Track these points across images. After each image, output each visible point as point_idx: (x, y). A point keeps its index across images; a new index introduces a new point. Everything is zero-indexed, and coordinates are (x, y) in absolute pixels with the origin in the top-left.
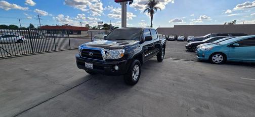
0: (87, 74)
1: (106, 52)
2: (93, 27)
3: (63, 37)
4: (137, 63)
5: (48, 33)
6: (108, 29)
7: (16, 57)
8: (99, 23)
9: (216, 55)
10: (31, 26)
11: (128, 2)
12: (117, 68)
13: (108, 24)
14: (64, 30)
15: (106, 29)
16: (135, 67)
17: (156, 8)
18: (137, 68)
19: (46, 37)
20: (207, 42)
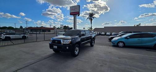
0: (54, 52)
1: (63, 41)
2: (57, 27)
3: (40, 34)
4: (77, 46)
5: (31, 31)
6: (66, 29)
7: (16, 44)
8: (61, 25)
9: (120, 43)
10: (21, 27)
11: (77, 15)
12: (67, 48)
13: (67, 26)
14: (40, 30)
15: (65, 29)
16: (76, 48)
17: (93, 18)
18: (77, 49)
19: (30, 34)
20: (119, 36)
